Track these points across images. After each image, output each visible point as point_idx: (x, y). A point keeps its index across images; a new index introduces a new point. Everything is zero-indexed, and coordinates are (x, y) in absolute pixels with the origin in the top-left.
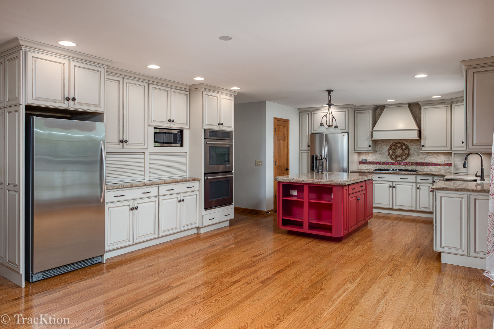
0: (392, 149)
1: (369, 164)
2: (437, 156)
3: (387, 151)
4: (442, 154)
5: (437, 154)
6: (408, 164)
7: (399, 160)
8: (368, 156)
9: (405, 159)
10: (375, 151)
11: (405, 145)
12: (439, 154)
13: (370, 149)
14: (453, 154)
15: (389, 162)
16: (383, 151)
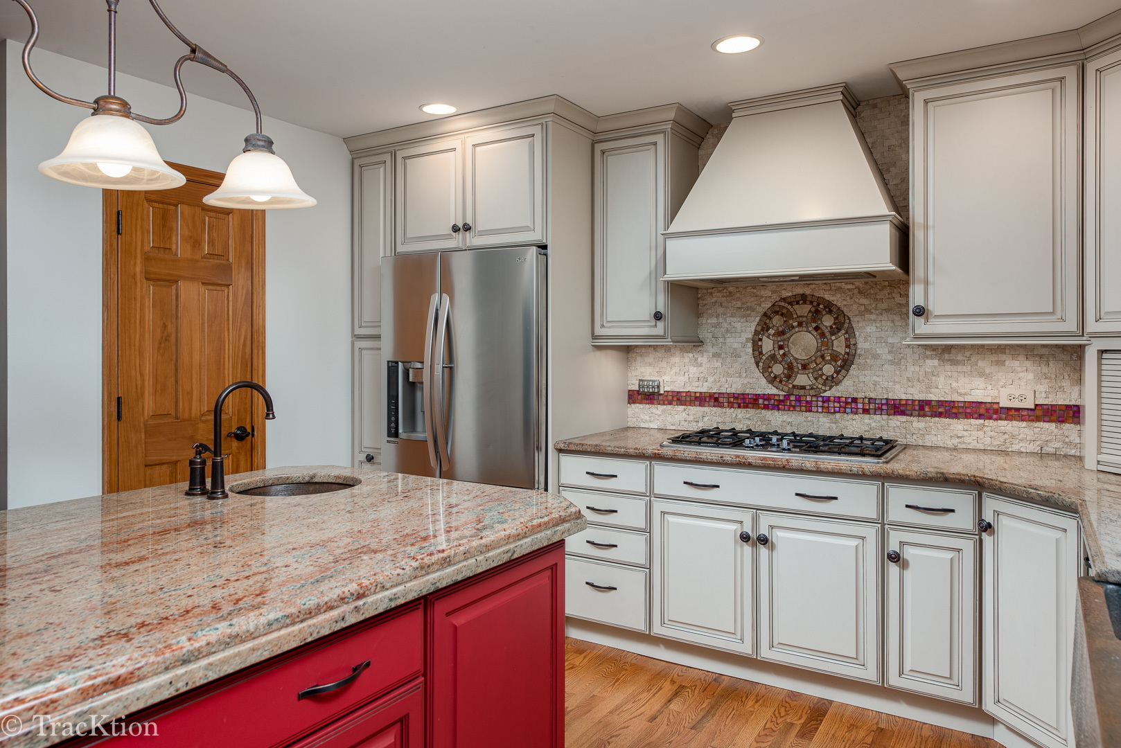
0: (772, 331)
1: (670, 403)
2: (994, 369)
3: (747, 340)
4: (1022, 358)
5: (994, 358)
6: (850, 405)
7: (803, 388)
8: (664, 364)
9: (832, 381)
10: (695, 343)
11: (830, 312)
12: (1002, 357)
13: (660, 328)
14: (1091, 354)
15: (757, 397)
16: (732, 340)
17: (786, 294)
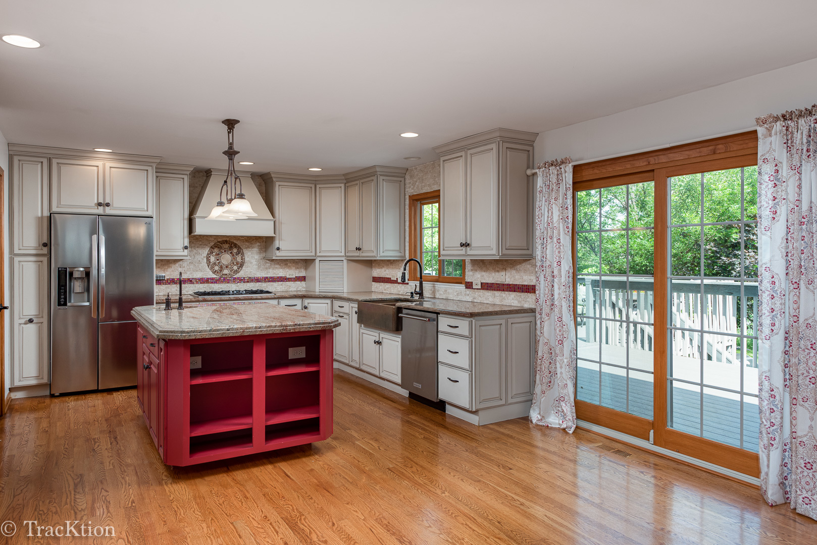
0: (214, 254)
1: (169, 284)
2: (285, 266)
3: (204, 257)
5: (285, 263)
6: (242, 280)
7: (226, 275)
8: (166, 267)
9: (237, 272)
11: (236, 247)
13: (186, 252)
14: (317, 261)
15: (208, 279)
16: (198, 257)
17: (219, 240)
